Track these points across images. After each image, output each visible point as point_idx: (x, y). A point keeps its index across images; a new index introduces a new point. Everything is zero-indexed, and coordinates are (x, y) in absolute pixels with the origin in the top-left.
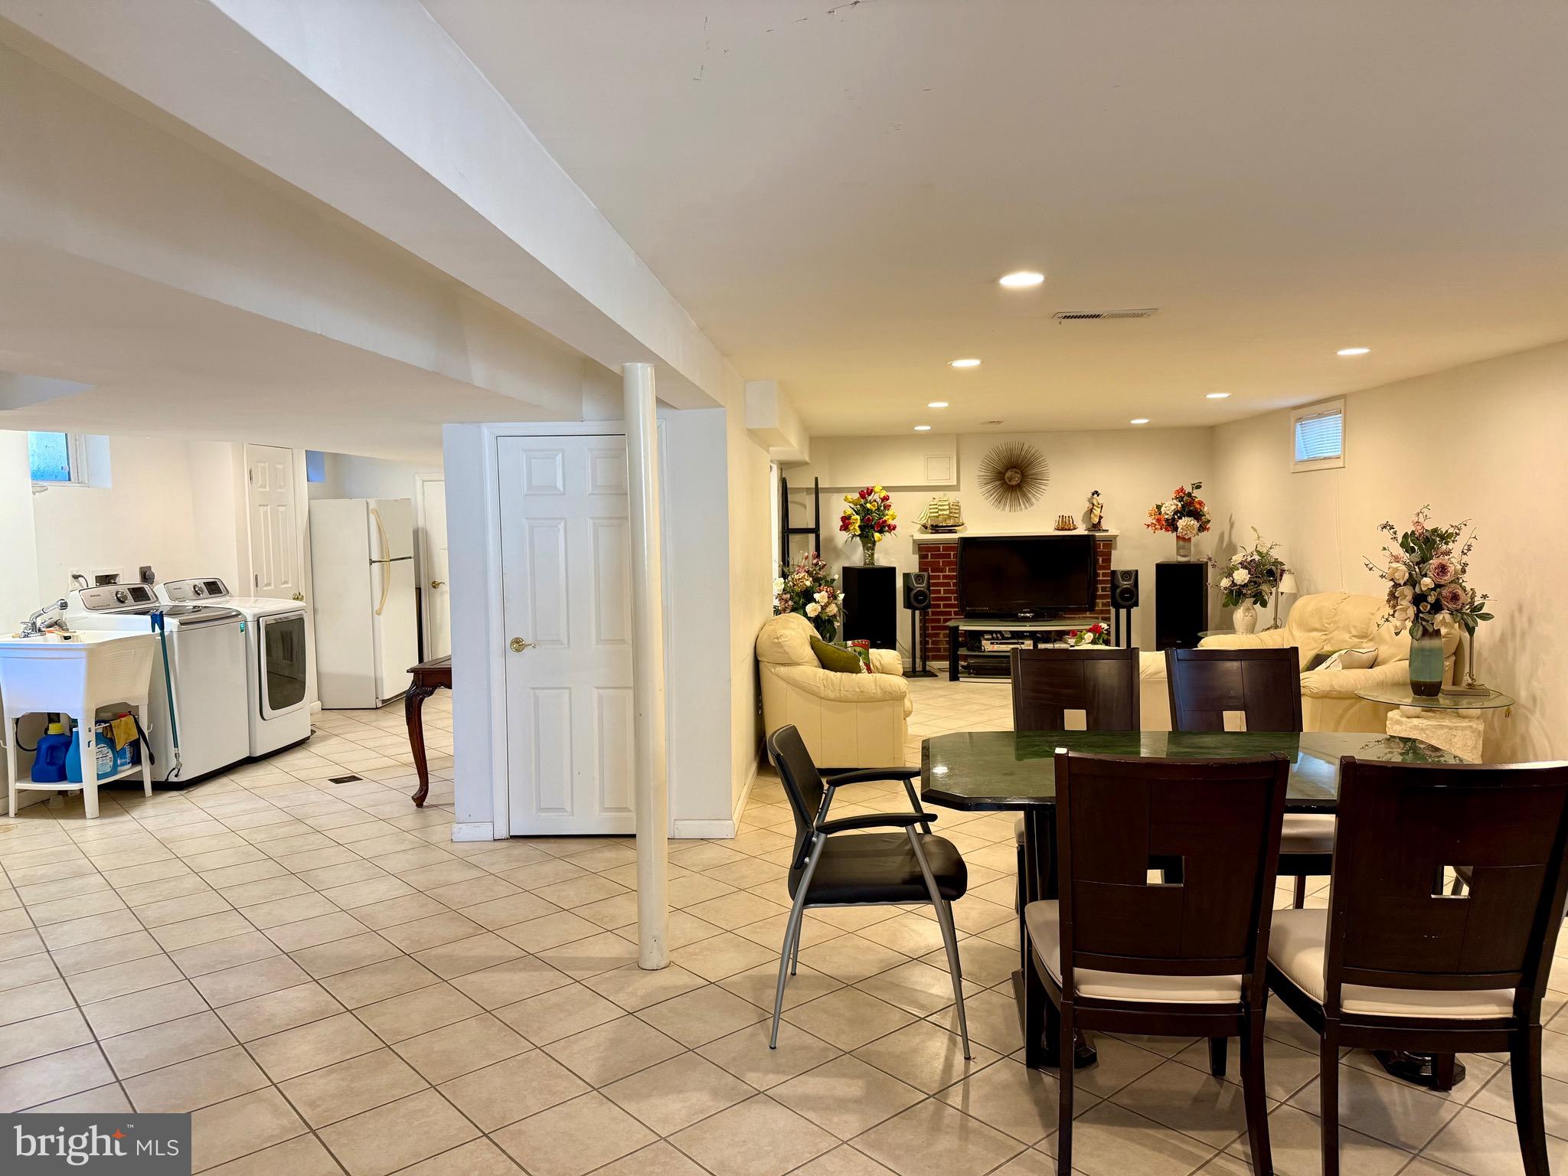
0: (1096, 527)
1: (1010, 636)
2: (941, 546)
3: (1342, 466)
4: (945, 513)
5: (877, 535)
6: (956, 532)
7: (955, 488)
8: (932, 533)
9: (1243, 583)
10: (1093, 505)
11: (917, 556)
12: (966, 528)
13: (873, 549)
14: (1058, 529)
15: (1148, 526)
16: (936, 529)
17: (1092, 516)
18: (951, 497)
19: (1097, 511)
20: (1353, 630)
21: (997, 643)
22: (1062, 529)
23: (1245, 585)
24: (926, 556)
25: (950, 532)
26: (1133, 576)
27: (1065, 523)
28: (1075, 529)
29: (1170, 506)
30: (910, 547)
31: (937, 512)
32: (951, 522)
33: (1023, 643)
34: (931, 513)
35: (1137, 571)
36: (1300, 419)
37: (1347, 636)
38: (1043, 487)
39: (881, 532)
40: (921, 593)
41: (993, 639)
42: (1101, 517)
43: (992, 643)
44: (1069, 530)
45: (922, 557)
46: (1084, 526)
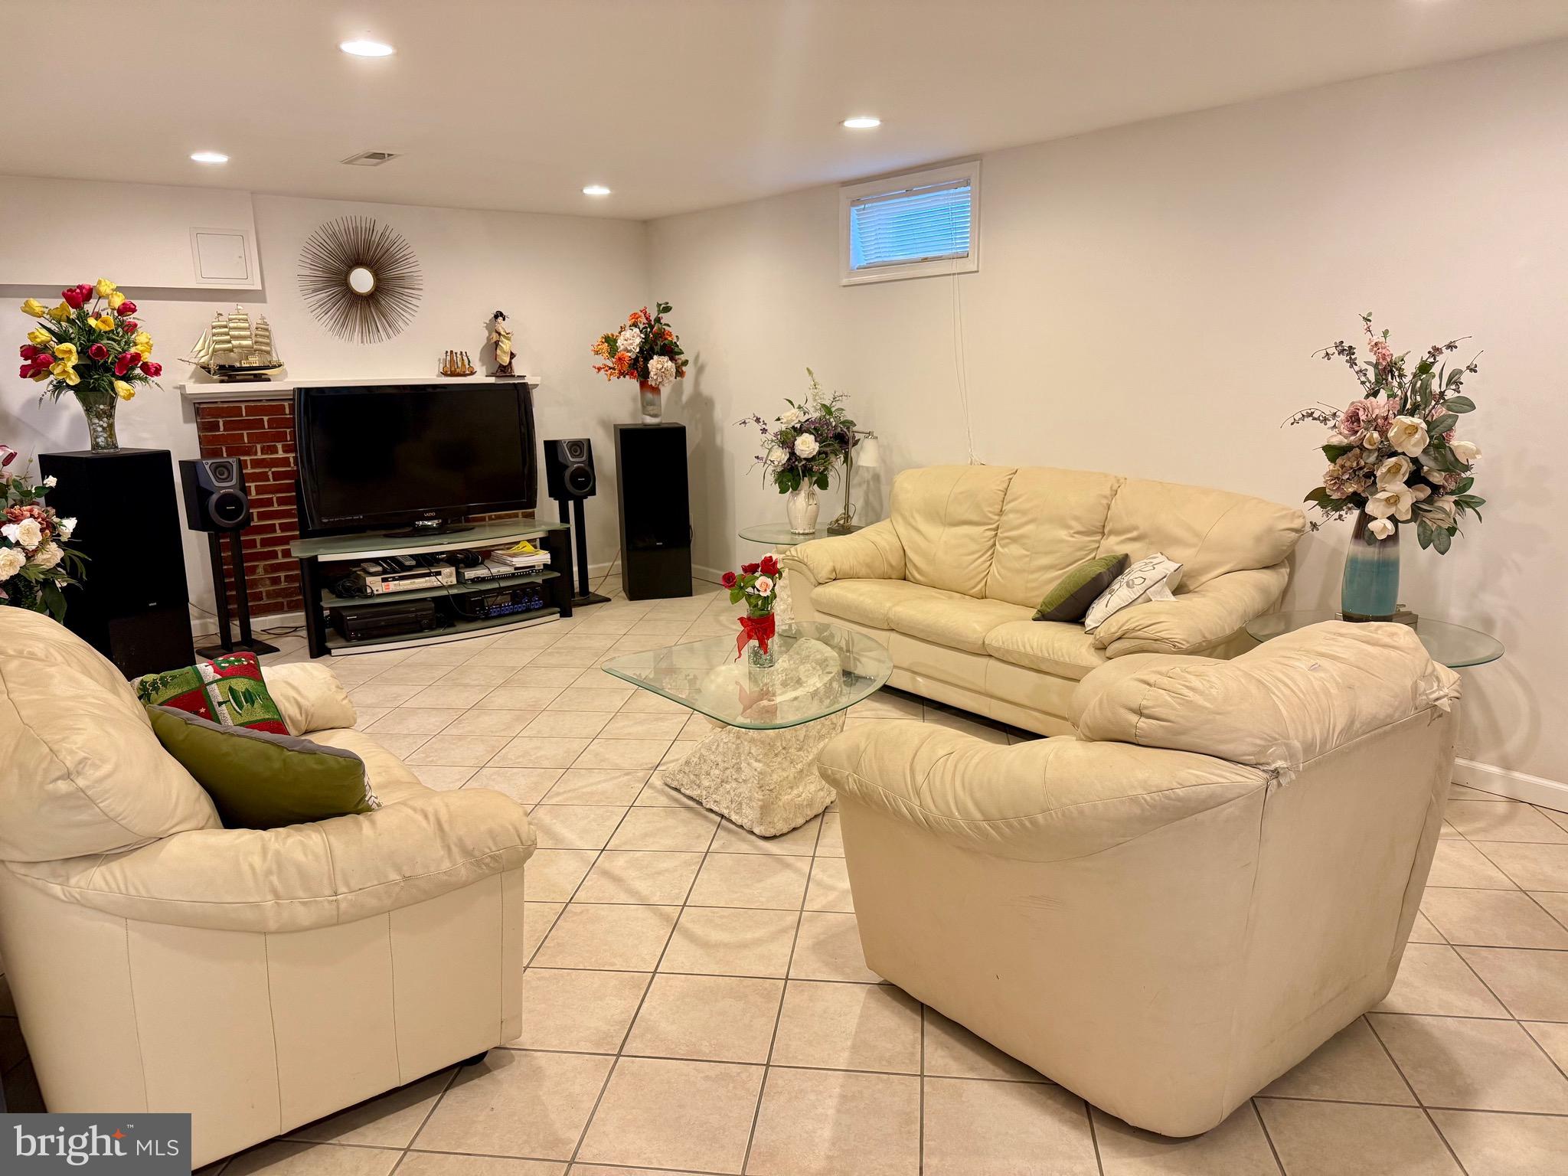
0: (505, 370)
1: (413, 563)
2: (243, 406)
3: (976, 270)
4: (245, 343)
5: (121, 386)
6: (269, 380)
7: (257, 296)
8: (222, 381)
9: (811, 456)
10: (500, 334)
11: (195, 425)
12: (285, 374)
13: (111, 416)
14: (445, 374)
15: (599, 369)
16: (228, 373)
17: (498, 352)
18: (254, 312)
19: (506, 345)
20: (1073, 523)
21: (394, 579)
22: (453, 374)
23: (813, 458)
24: (214, 426)
25: (258, 378)
26: (581, 447)
27: (454, 365)
28: (472, 373)
29: (631, 341)
30: (177, 409)
31: (229, 342)
32: (255, 361)
33: (439, 573)
34: (217, 342)
35: (589, 440)
36: (856, 202)
37: (1063, 534)
38: (414, 301)
39: (127, 379)
40: (226, 499)
41: (385, 572)
42: (512, 355)
43: (384, 580)
44: (464, 375)
45: (203, 428)
46: (484, 368)
